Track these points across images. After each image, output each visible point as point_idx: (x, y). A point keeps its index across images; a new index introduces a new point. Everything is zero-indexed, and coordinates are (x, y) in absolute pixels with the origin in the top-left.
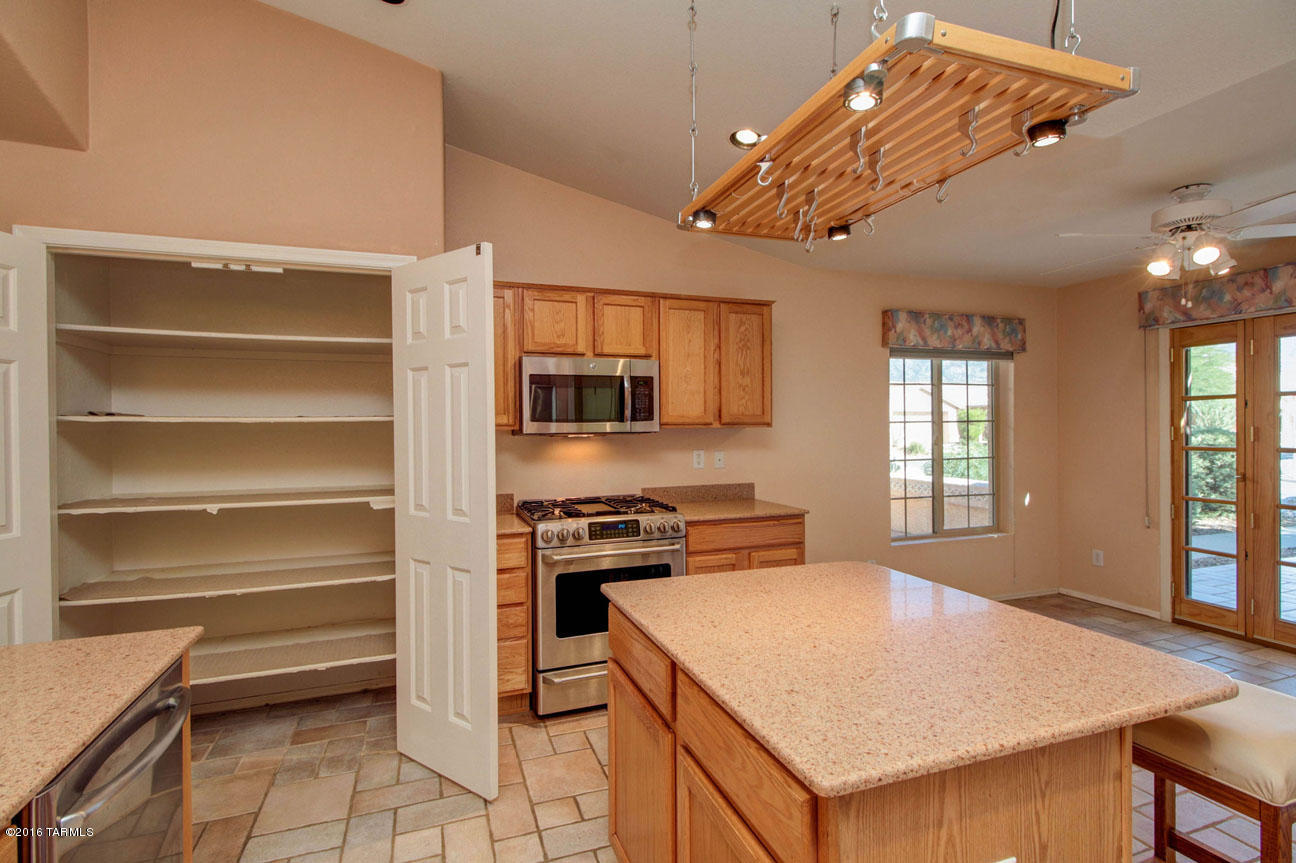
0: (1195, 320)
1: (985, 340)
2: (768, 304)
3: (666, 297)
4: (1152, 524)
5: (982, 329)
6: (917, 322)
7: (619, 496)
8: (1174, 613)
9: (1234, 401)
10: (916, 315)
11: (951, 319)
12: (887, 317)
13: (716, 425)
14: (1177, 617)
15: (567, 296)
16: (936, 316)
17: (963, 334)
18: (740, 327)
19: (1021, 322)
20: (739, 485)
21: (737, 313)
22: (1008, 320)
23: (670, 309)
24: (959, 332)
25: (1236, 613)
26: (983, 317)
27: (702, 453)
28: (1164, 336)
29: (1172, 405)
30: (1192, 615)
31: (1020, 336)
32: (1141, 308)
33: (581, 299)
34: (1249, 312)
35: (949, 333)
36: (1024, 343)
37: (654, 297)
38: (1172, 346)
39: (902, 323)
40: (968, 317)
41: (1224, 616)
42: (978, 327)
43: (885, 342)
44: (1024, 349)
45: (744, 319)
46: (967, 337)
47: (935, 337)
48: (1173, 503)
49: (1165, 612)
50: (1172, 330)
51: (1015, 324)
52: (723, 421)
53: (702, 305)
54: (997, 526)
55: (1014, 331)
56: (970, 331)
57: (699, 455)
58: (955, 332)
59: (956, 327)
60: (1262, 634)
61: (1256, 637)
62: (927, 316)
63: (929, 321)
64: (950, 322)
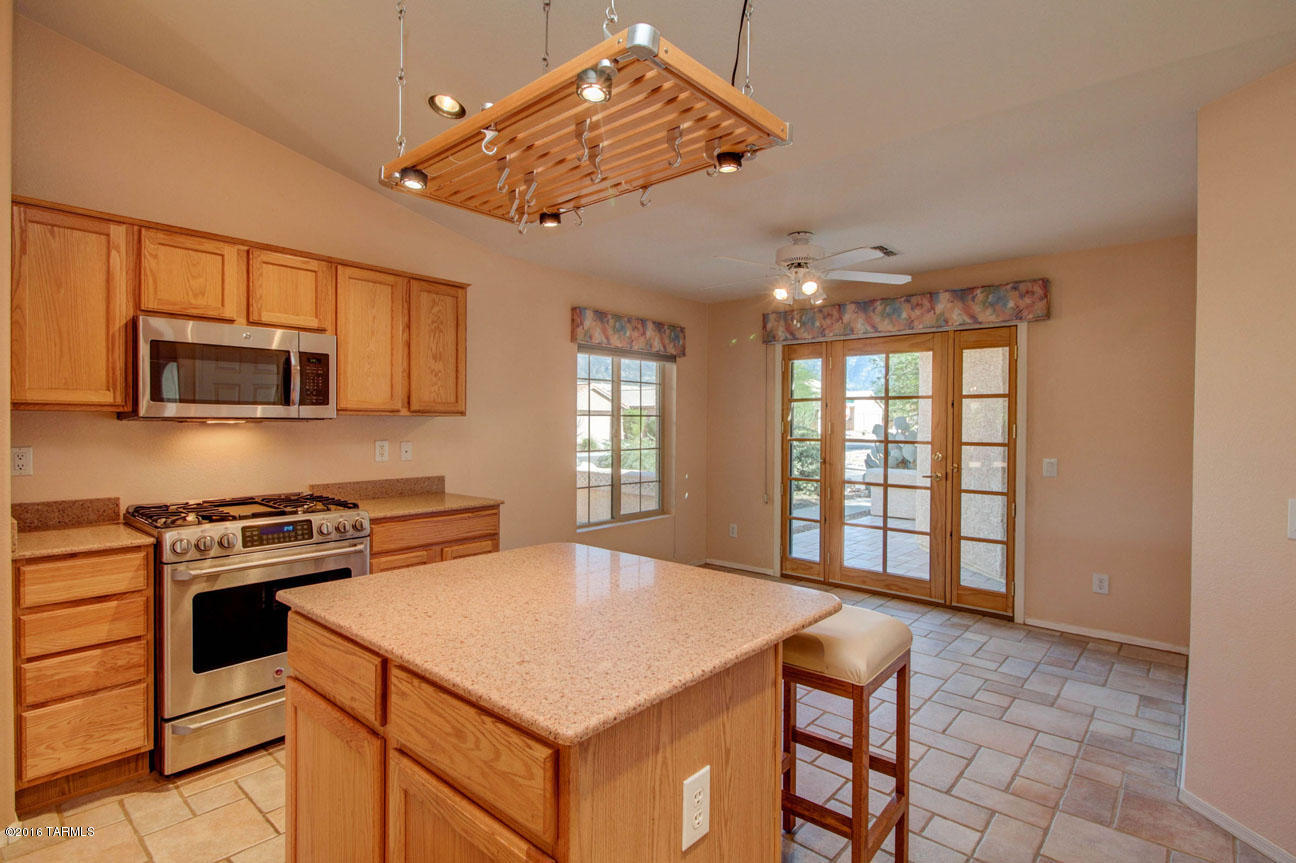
0: (797, 339)
1: (656, 343)
2: (462, 287)
3: (345, 264)
4: (769, 501)
5: (653, 333)
6: (602, 321)
7: (280, 495)
8: (782, 569)
9: (819, 403)
10: (601, 315)
11: (629, 321)
12: (576, 313)
13: (404, 412)
14: (784, 572)
15: (209, 245)
16: (618, 317)
17: (638, 337)
18: (432, 308)
19: (682, 330)
20: (429, 478)
21: (429, 292)
22: (673, 327)
23: (350, 278)
24: (636, 334)
25: (819, 564)
26: (654, 323)
27: (386, 444)
28: (779, 348)
29: (782, 404)
30: (792, 568)
31: (681, 343)
32: (764, 327)
33: (231, 253)
34: (829, 337)
35: (628, 334)
36: (684, 349)
37: (334, 264)
38: (783, 359)
39: (589, 321)
40: (643, 321)
41: (812, 568)
42: (650, 332)
43: (573, 338)
44: (684, 354)
45: (437, 300)
46: (642, 339)
47: (616, 336)
48: (782, 483)
49: (776, 571)
50: (784, 346)
51: (677, 331)
52: (413, 408)
53: (391, 279)
54: (663, 509)
55: (677, 337)
56: (644, 333)
57: (382, 447)
58: (632, 333)
59: (633, 329)
60: (834, 578)
61: (830, 580)
62: (610, 317)
63: (611, 321)
64: (628, 325)
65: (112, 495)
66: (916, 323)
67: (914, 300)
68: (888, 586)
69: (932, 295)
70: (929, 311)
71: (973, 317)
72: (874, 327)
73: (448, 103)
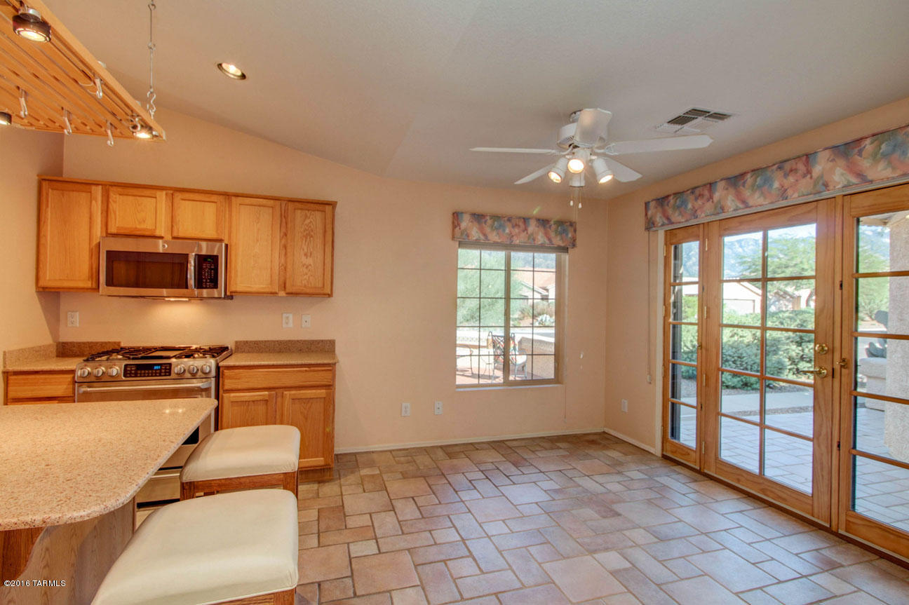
0: (672, 223)
1: (539, 237)
2: (333, 205)
3: (237, 195)
4: (652, 382)
5: (537, 229)
6: (479, 222)
8: (663, 450)
9: (697, 286)
10: (478, 217)
11: (509, 220)
12: (456, 216)
13: (282, 294)
14: (665, 453)
15: (148, 192)
16: (496, 218)
17: (519, 233)
18: (304, 221)
19: (572, 224)
20: (322, 341)
21: (301, 209)
22: (560, 223)
23: (240, 204)
24: (516, 230)
25: (695, 452)
26: (538, 220)
27: (291, 316)
28: (661, 235)
29: (665, 289)
30: (673, 452)
31: (570, 235)
32: (646, 214)
33: (162, 195)
34: (703, 218)
35: (507, 231)
36: (575, 240)
37: (227, 196)
38: (666, 244)
39: (466, 223)
40: (525, 220)
41: (689, 454)
42: (532, 227)
43: (453, 238)
44: (574, 245)
45: (309, 215)
46: (523, 235)
47: (495, 233)
48: (664, 365)
49: (657, 450)
50: (666, 231)
51: (565, 225)
52: (288, 291)
53: (271, 202)
54: (558, 379)
55: (565, 231)
56: (526, 229)
57: (287, 318)
58: (512, 230)
59: (513, 227)
60: (709, 470)
61: (706, 471)
62: (488, 218)
63: (489, 222)
64: (508, 223)
65: (117, 341)
66: (790, 192)
67: (787, 166)
68: (763, 491)
69: (808, 158)
70: (804, 176)
71: (860, 175)
72: (744, 202)
73: (233, 70)
